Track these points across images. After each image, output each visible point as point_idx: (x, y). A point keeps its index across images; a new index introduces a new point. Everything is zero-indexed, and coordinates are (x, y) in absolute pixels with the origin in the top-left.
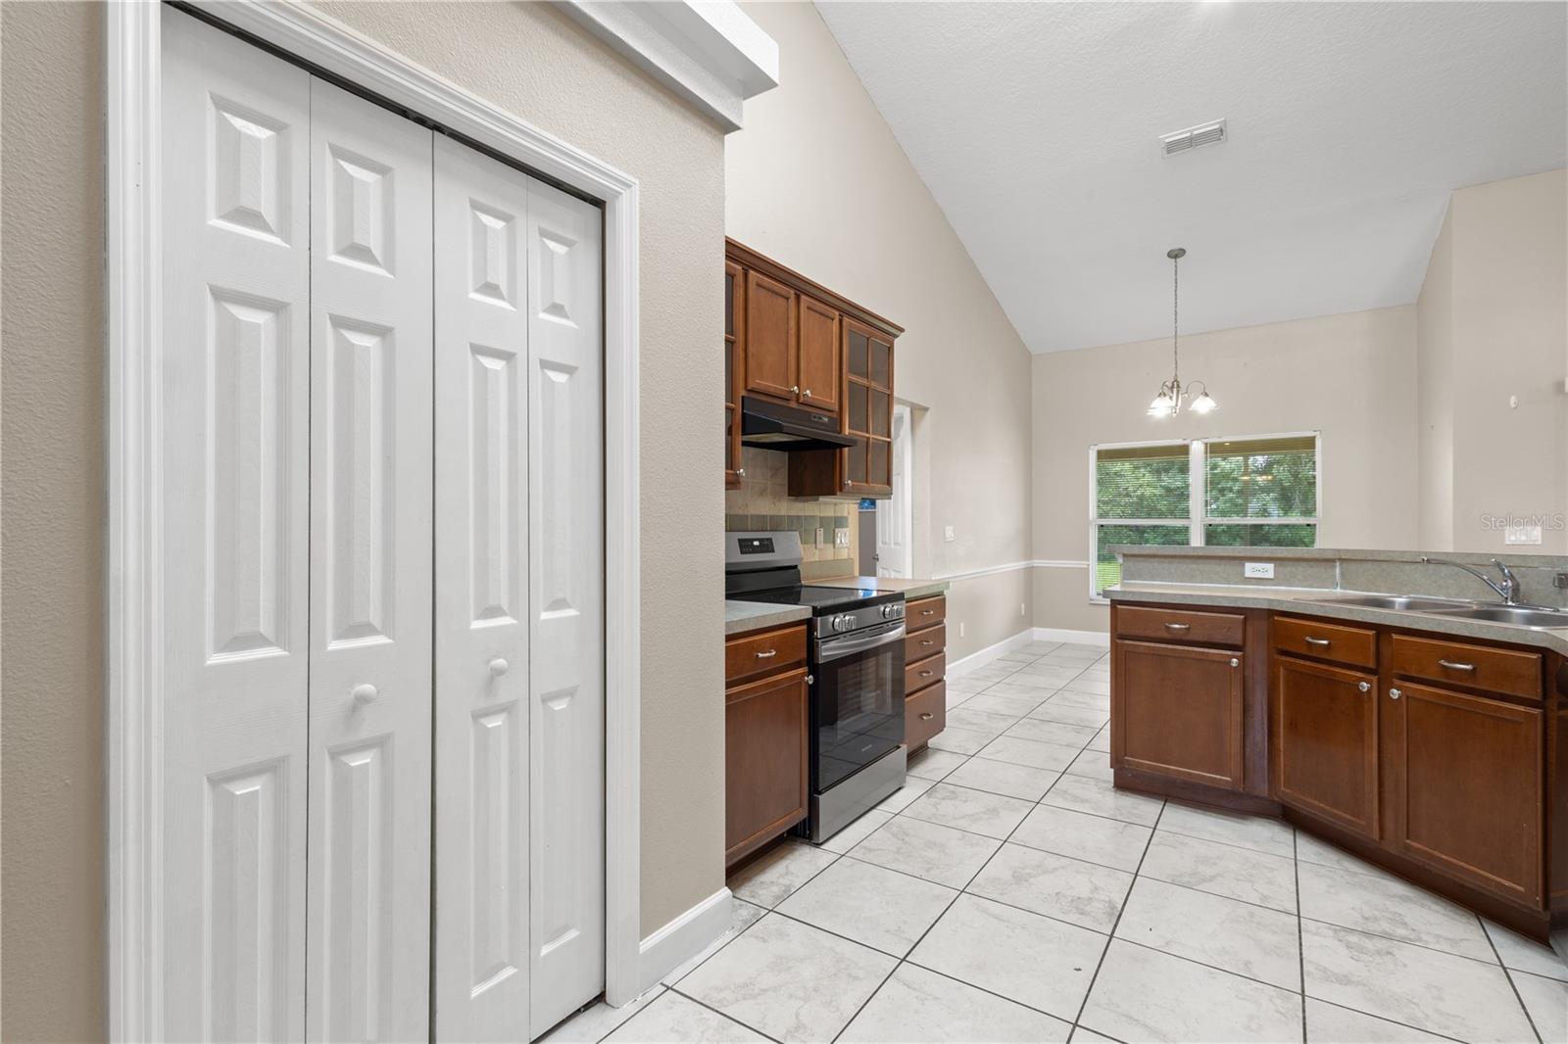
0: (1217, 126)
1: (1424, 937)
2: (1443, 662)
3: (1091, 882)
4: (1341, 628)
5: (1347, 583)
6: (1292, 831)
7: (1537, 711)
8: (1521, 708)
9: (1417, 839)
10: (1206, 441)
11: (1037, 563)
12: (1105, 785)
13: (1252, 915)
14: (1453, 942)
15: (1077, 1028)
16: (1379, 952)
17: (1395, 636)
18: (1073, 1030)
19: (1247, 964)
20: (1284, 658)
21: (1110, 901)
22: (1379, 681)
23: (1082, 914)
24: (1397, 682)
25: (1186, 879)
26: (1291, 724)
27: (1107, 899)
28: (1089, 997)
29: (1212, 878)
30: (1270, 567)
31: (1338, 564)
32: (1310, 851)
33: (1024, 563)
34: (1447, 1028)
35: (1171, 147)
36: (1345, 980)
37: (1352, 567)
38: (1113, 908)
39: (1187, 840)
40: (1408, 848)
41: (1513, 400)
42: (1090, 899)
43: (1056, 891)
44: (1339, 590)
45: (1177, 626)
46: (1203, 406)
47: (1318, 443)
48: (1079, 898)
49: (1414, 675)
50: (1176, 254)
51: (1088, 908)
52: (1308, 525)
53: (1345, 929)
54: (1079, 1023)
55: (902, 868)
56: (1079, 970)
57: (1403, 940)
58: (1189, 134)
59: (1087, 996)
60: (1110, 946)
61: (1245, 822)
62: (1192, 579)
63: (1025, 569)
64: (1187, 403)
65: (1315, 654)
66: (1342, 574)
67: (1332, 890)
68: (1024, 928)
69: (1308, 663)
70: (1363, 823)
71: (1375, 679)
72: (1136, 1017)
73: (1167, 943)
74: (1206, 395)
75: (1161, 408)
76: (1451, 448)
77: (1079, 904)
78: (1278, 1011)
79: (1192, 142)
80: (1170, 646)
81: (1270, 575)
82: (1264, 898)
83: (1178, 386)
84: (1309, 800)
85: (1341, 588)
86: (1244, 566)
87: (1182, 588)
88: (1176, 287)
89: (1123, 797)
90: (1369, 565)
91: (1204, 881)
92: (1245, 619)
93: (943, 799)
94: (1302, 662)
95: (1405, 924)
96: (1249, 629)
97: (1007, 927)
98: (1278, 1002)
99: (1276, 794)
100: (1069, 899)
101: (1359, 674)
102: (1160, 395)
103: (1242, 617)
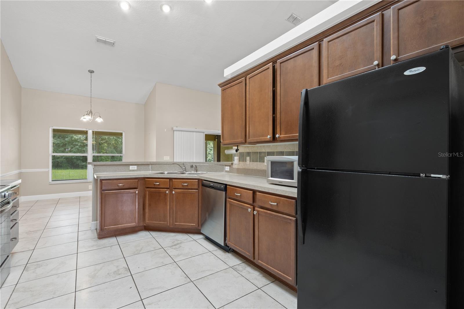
0: (113, 42)
1: (183, 241)
2: (183, 184)
3: (115, 266)
4: (162, 180)
5: (152, 170)
6: (148, 232)
7: (197, 191)
8: (195, 190)
9: (177, 222)
10: (93, 130)
11: (23, 170)
12: (95, 239)
13: (155, 252)
14: (187, 239)
15: (143, 300)
16: (179, 247)
17: (173, 180)
18: (142, 301)
19: (162, 262)
20: (148, 189)
21: (124, 267)
22: (170, 190)
23: (119, 274)
24: (173, 190)
25: (136, 252)
26: (149, 205)
27: (122, 267)
28: (139, 292)
29: (141, 249)
30: (136, 167)
31: (150, 165)
32: (154, 234)
33: (19, 171)
34: (196, 254)
35: (98, 40)
36: (178, 255)
37: (153, 166)
38: (126, 268)
39: (129, 243)
40: (175, 225)
41: (165, 130)
42: (118, 270)
43: (107, 273)
44: (150, 171)
45: (121, 185)
46: (99, 120)
47: (123, 134)
48: (115, 271)
49: (177, 188)
50: (92, 72)
51: (120, 272)
52: (121, 156)
53: (171, 246)
54: (142, 299)
55: (41, 300)
56: (131, 288)
57: (181, 243)
58: (105, 40)
59: (138, 292)
60: (133, 278)
61: (138, 234)
62: (115, 171)
63: (18, 173)
64: (94, 119)
65: (156, 187)
66: (151, 168)
67: (164, 240)
68: (106, 288)
69: (154, 189)
70: (166, 223)
71: (169, 190)
72: (152, 288)
73: (145, 268)
74: (100, 117)
75: (87, 118)
76: (155, 140)
77: (116, 273)
78: (174, 268)
79: (105, 42)
80: (119, 191)
81: (136, 169)
82: (154, 248)
83: (92, 113)
84: (154, 222)
85: (151, 171)
86: (129, 167)
87: (113, 174)
88: (91, 82)
89: (103, 240)
90: (157, 165)
91: (140, 251)
92: (138, 180)
93: (36, 269)
94: (152, 189)
95: (179, 240)
96: (139, 183)
97: (101, 291)
98: (173, 266)
99: (145, 223)
100: (113, 273)
101: (166, 190)
102: (87, 114)
103: (137, 180)
